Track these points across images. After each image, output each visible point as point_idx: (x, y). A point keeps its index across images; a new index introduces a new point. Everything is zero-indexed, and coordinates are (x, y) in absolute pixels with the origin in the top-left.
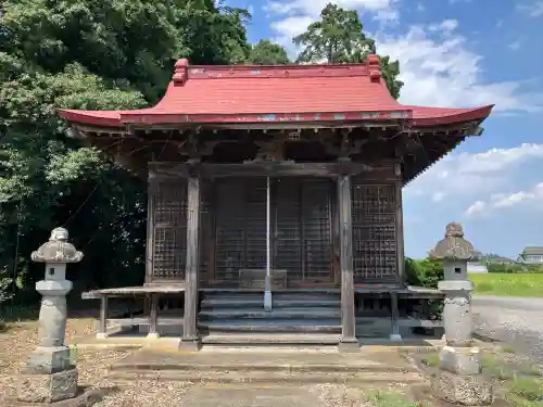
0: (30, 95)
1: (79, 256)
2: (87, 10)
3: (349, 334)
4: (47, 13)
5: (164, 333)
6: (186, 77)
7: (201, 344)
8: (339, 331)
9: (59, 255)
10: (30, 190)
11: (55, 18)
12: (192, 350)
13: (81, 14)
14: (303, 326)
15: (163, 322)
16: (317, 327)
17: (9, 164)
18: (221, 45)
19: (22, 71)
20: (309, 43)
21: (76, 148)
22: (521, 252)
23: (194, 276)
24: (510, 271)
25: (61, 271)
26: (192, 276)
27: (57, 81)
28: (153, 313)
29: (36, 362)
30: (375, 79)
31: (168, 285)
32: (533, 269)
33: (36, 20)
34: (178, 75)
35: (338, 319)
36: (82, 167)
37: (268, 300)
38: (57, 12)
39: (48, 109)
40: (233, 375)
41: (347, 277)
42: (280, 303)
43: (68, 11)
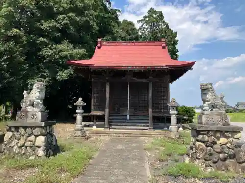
0: (52, 52)
1: (85, 104)
2: (68, 22)
3: (151, 127)
4: (56, 24)
5: (97, 126)
6: (101, 45)
7: (110, 129)
8: (148, 126)
9: (82, 104)
10: (51, 83)
11: (58, 25)
12: (107, 130)
13: (67, 24)
14: (138, 125)
15: (97, 123)
16: (142, 125)
17: (45, 74)
18: (110, 25)
19: (49, 44)
20: (143, 22)
21: (66, 69)
22: (236, 104)
23: (108, 110)
24: (231, 112)
25: (81, 108)
26: (107, 110)
27: (60, 47)
28: (95, 121)
29: (77, 128)
30: (164, 47)
31: (99, 113)
32: (241, 111)
33: (53, 27)
34: (99, 45)
35: (148, 123)
36: (68, 75)
37: (128, 117)
38: (59, 23)
39: (57, 56)
40: (120, 135)
41: (151, 111)
42: (132, 118)
43: (62, 23)
